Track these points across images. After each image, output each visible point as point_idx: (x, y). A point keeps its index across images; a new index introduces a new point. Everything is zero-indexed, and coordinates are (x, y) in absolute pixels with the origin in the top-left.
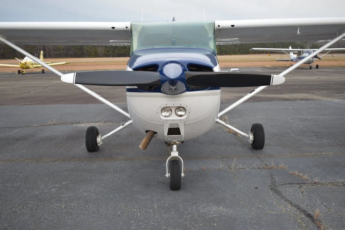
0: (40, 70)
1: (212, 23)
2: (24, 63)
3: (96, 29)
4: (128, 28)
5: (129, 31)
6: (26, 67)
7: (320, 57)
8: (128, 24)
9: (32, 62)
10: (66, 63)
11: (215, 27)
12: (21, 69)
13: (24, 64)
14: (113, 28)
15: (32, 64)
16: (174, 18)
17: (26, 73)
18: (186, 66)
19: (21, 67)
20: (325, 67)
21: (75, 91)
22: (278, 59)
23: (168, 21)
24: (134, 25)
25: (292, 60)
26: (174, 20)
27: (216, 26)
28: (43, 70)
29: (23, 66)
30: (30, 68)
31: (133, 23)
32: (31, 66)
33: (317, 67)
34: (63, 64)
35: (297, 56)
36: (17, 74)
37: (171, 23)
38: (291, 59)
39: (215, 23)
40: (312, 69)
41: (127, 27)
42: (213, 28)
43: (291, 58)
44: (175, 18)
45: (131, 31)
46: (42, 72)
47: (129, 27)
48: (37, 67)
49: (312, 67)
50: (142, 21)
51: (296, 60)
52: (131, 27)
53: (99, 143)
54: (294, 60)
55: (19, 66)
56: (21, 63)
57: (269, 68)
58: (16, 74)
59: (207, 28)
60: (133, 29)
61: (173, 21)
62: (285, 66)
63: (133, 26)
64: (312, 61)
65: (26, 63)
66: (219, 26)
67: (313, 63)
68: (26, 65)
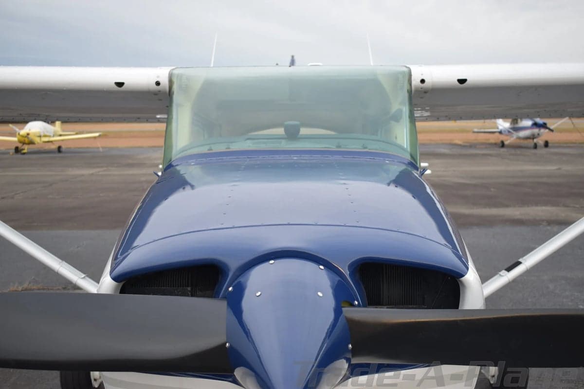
0: (54, 147)
1: (403, 73)
2: (26, 135)
3: (71, 87)
4: (161, 85)
5: (165, 93)
6: (27, 141)
7: (552, 127)
8: (161, 74)
9: (39, 132)
10: (100, 136)
11: (410, 84)
12: (20, 145)
13: (26, 137)
14: (120, 84)
15: (40, 136)
16: (293, 57)
17: (29, 151)
18: (346, 272)
19: (20, 142)
20: (559, 145)
21: (101, 195)
22: (476, 130)
23: (277, 64)
24: (180, 76)
25: (500, 132)
26: (292, 63)
27: (416, 82)
28: (59, 148)
29: (22, 139)
30: (36, 142)
31: (176, 72)
32: (37, 140)
33: (546, 144)
34: (95, 138)
35: (511, 124)
36: (13, 154)
37: (285, 70)
38: (499, 130)
39: (412, 74)
40: (538, 147)
41: (158, 83)
42: (406, 87)
43: (498, 128)
44: (295, 58)
45: (170, 93)
46: (57, 150)
47: (165, 82)
48: (48, 142)
49: (538, 144)
50: (212, 65)
51: (509, 132)
52: (171, 82)
53: (95, 380)
54: (505, 131)
55: (15, 139)
56: (19, 134)
57: (460, 145)
58: (11, 154)
59: (387, 86)
60: (175, 87)
61: (292, 67)
62: (487, 142)
63: (175, 80)
64: (538, 134)
65: (28, 134)
66: (423, 81)
67: (539, 138)
68: (28, 138)
